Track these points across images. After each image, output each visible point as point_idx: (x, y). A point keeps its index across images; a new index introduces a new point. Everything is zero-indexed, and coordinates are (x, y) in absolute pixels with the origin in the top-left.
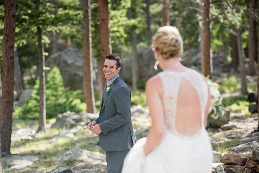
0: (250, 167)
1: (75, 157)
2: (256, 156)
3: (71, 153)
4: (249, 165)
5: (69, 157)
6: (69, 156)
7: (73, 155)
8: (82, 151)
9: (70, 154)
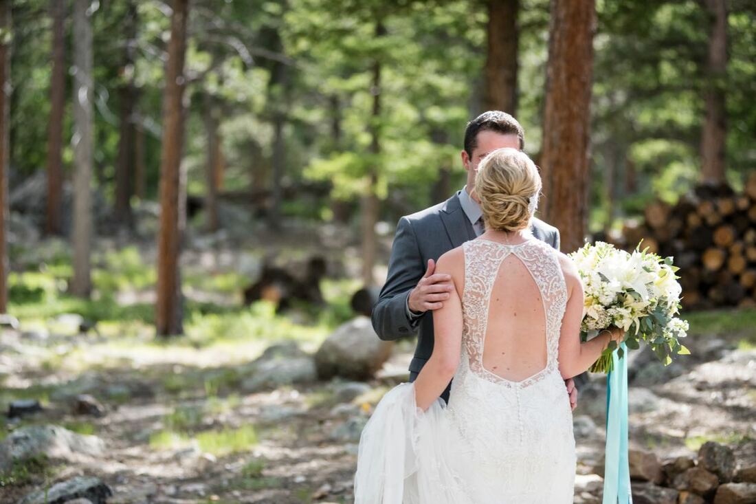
0: (701, 489)
1: (40, 447)
2: (715, 456)
3: (29, 435)
4: (700, 485)
5: (24, 447)
6: (24, 443)
7: (34, 442)
8: (53, 432)
9: (26, 438)
